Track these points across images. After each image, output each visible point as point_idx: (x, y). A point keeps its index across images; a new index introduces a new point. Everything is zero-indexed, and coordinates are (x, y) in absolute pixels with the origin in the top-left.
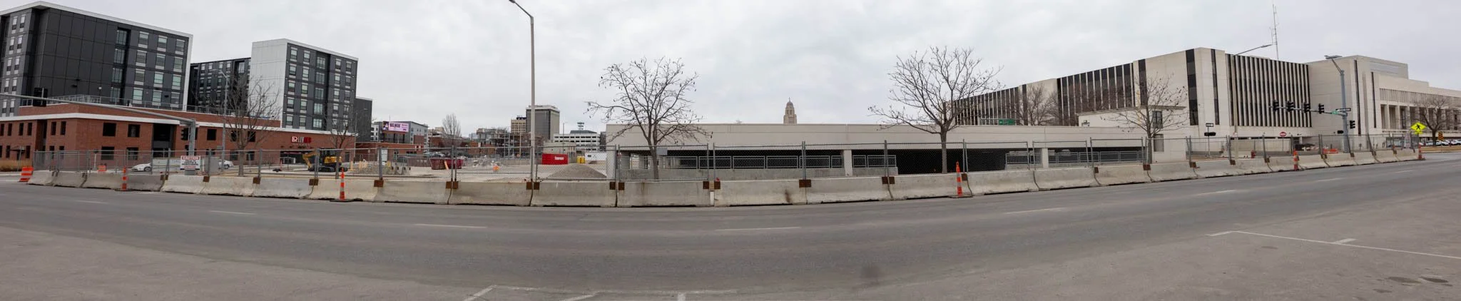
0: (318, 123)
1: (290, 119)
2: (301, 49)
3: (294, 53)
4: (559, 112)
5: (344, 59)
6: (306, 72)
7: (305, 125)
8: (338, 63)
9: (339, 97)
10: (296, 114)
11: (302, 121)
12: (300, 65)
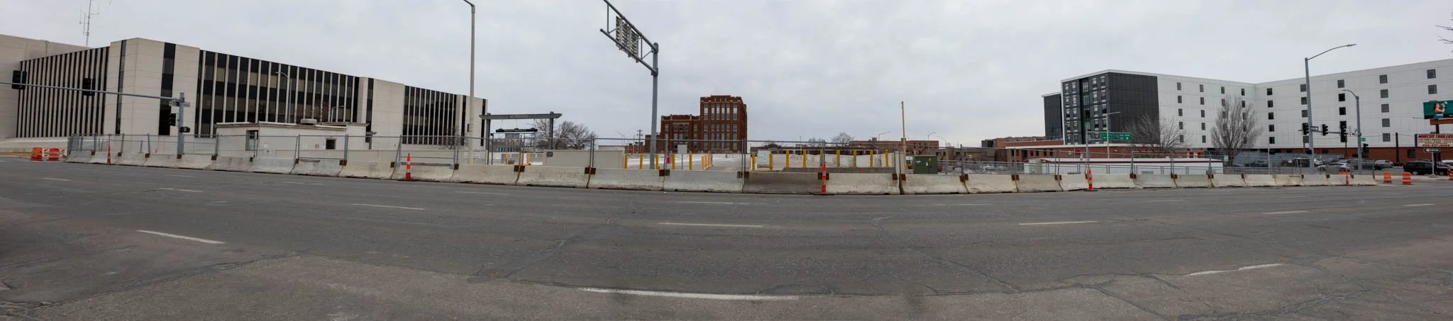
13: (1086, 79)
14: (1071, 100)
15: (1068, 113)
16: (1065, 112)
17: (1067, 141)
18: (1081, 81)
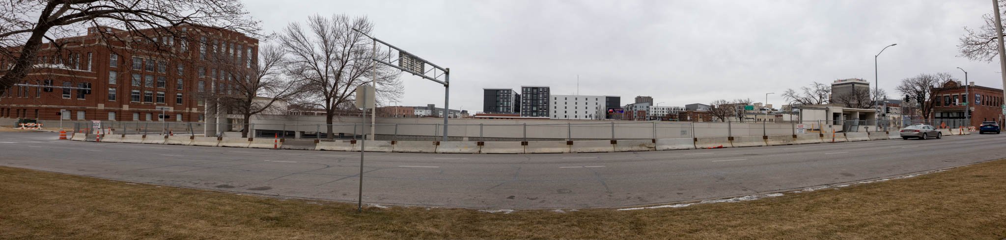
0: (535, 114)
1: (524, 113)
2: (527, 88)
3: (524, 90)
4: (868, 84)
5: (543, 88)
6: (529, 96)
7: (529, 115)
8: (541, 90)
9: (542, 103)
10: (526, 111)
11: (528, 114)
12: (527, 94)
13: (537, 88)
14: (527, 96)
15: (524, 101)
16: (522, 101)
17: (522, 115)
18: (533, 88)
